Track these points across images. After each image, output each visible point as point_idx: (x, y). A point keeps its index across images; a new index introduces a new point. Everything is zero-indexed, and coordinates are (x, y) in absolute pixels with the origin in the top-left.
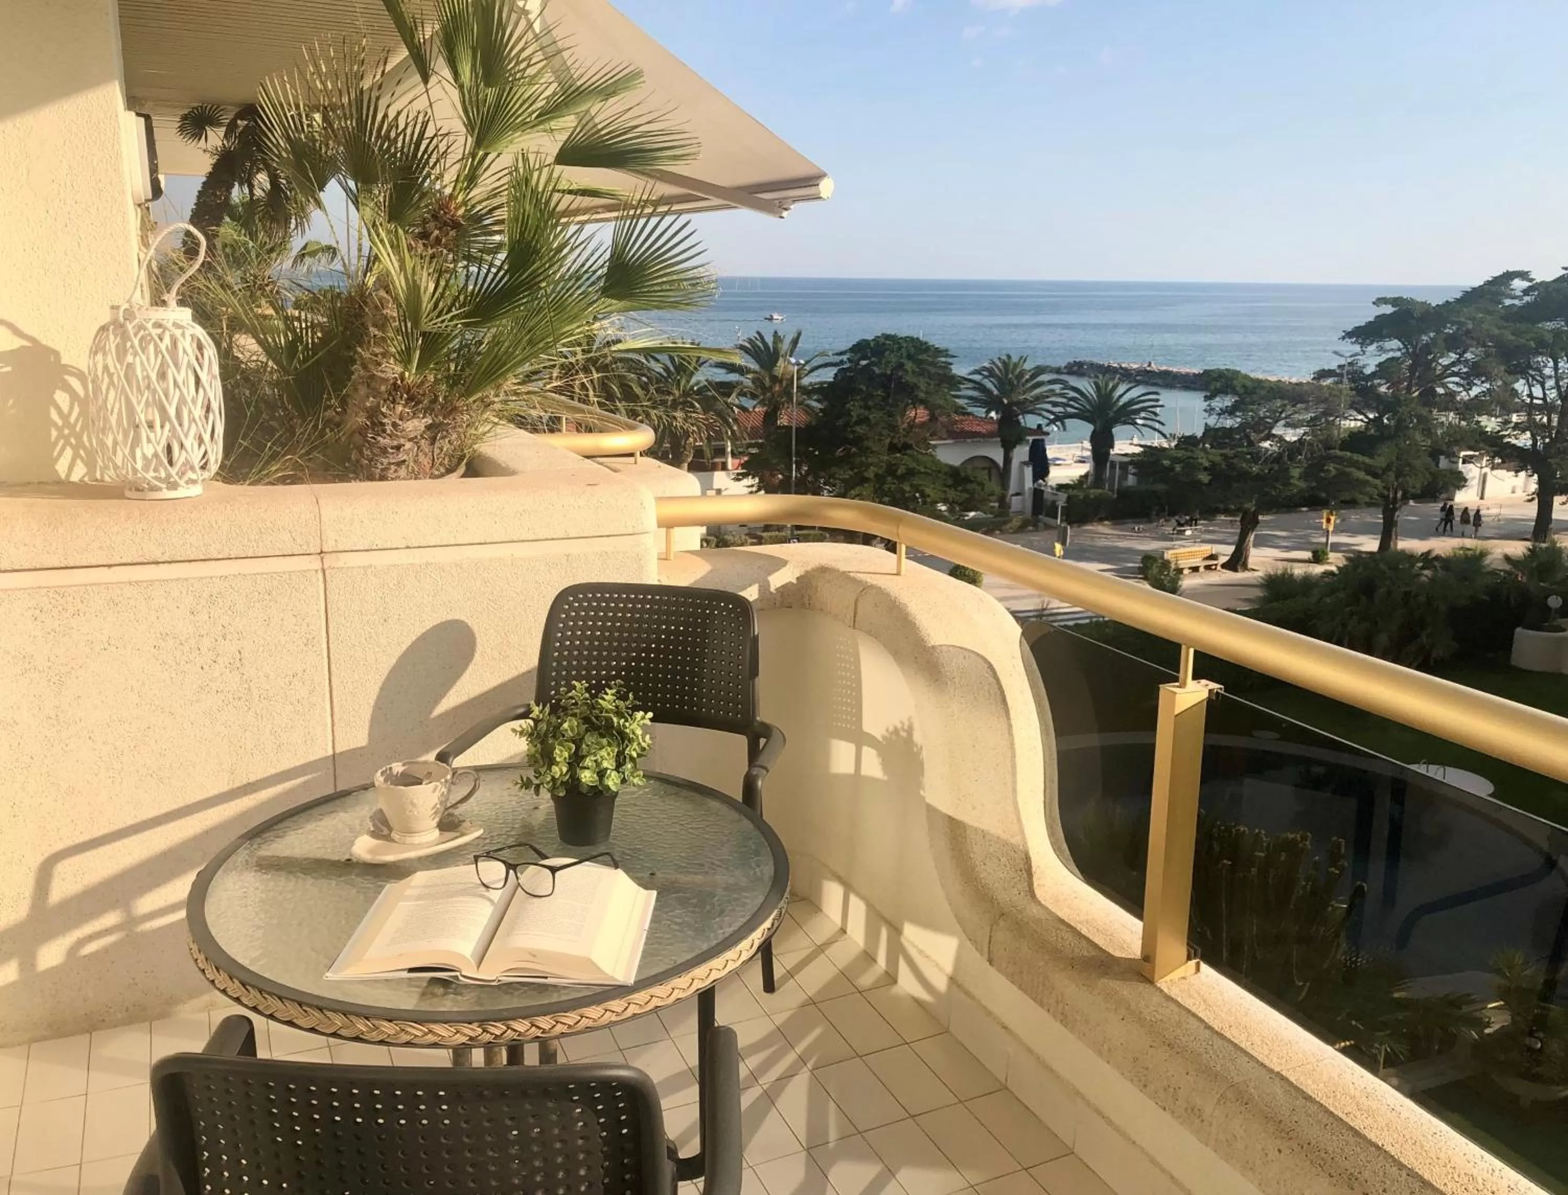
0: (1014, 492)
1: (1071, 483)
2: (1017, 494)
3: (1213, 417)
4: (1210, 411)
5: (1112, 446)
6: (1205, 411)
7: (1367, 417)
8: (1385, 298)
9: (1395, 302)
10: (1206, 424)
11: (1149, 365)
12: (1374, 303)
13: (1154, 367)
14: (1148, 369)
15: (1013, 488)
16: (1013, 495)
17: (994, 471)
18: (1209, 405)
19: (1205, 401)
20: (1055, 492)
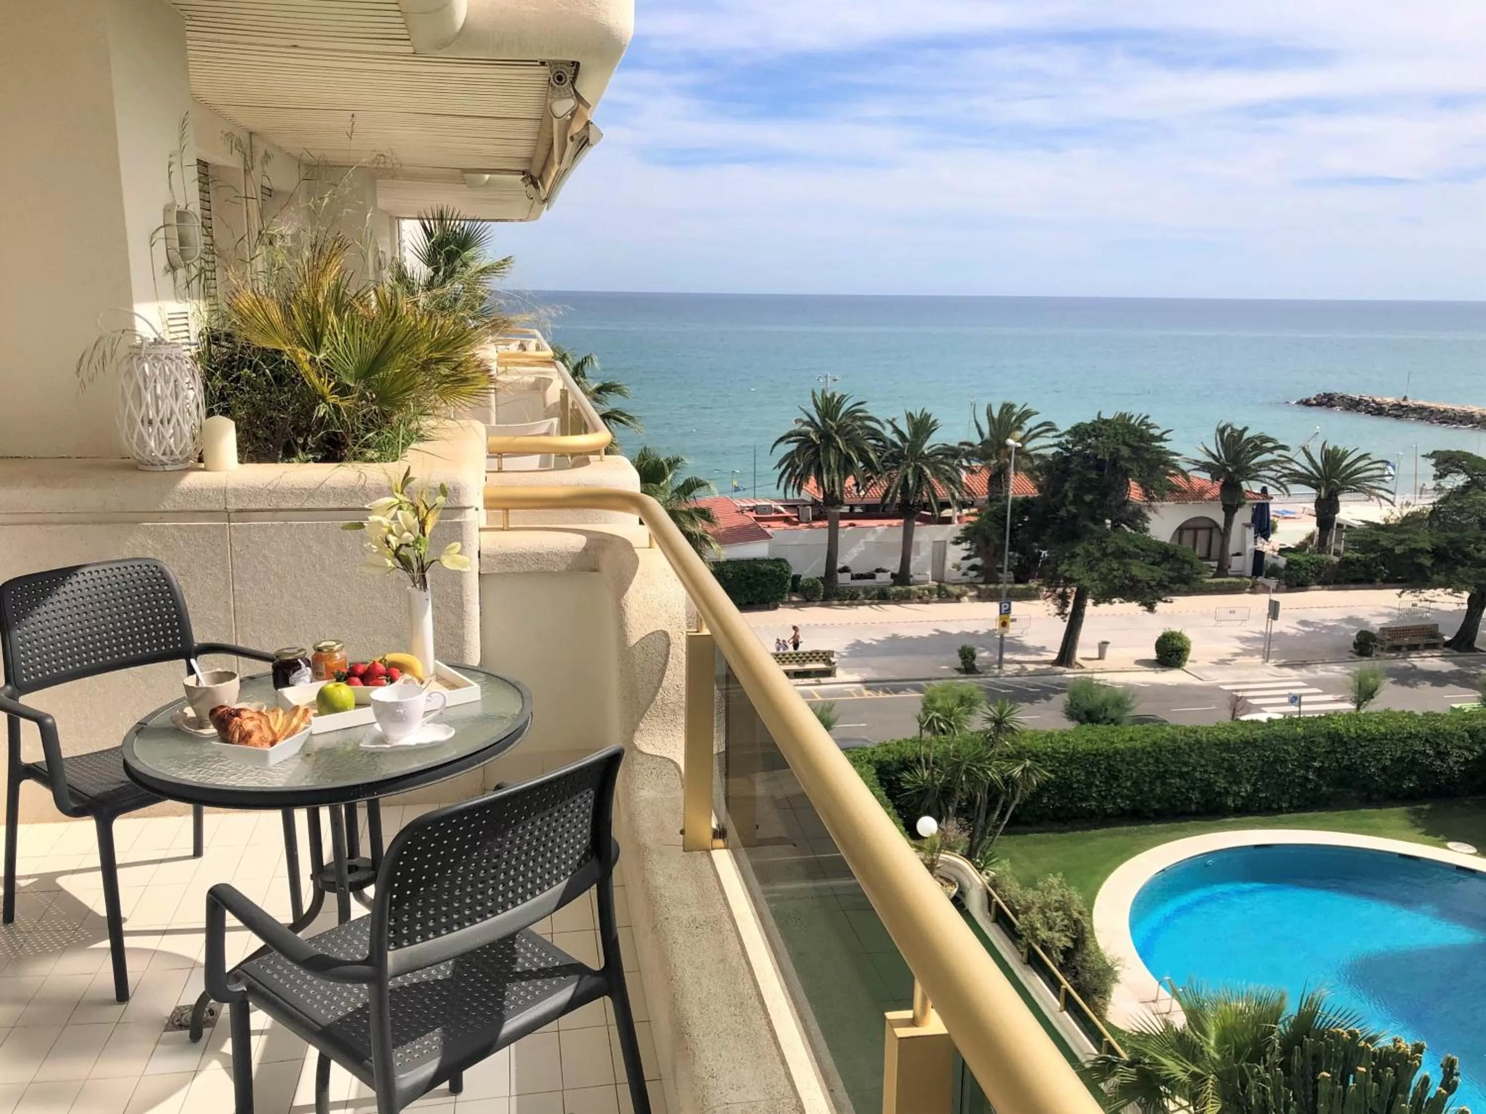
0: (1234, 552)
1: (1293, 547)
2: (1238, 554)
5: (1337, 511)
11: (1405, 399)
13: (1410, 402)
14: (1404, 403)
15: (1233, 548)
16: (1234, 555)
17: (1215, 531)
20: (1276, 554)
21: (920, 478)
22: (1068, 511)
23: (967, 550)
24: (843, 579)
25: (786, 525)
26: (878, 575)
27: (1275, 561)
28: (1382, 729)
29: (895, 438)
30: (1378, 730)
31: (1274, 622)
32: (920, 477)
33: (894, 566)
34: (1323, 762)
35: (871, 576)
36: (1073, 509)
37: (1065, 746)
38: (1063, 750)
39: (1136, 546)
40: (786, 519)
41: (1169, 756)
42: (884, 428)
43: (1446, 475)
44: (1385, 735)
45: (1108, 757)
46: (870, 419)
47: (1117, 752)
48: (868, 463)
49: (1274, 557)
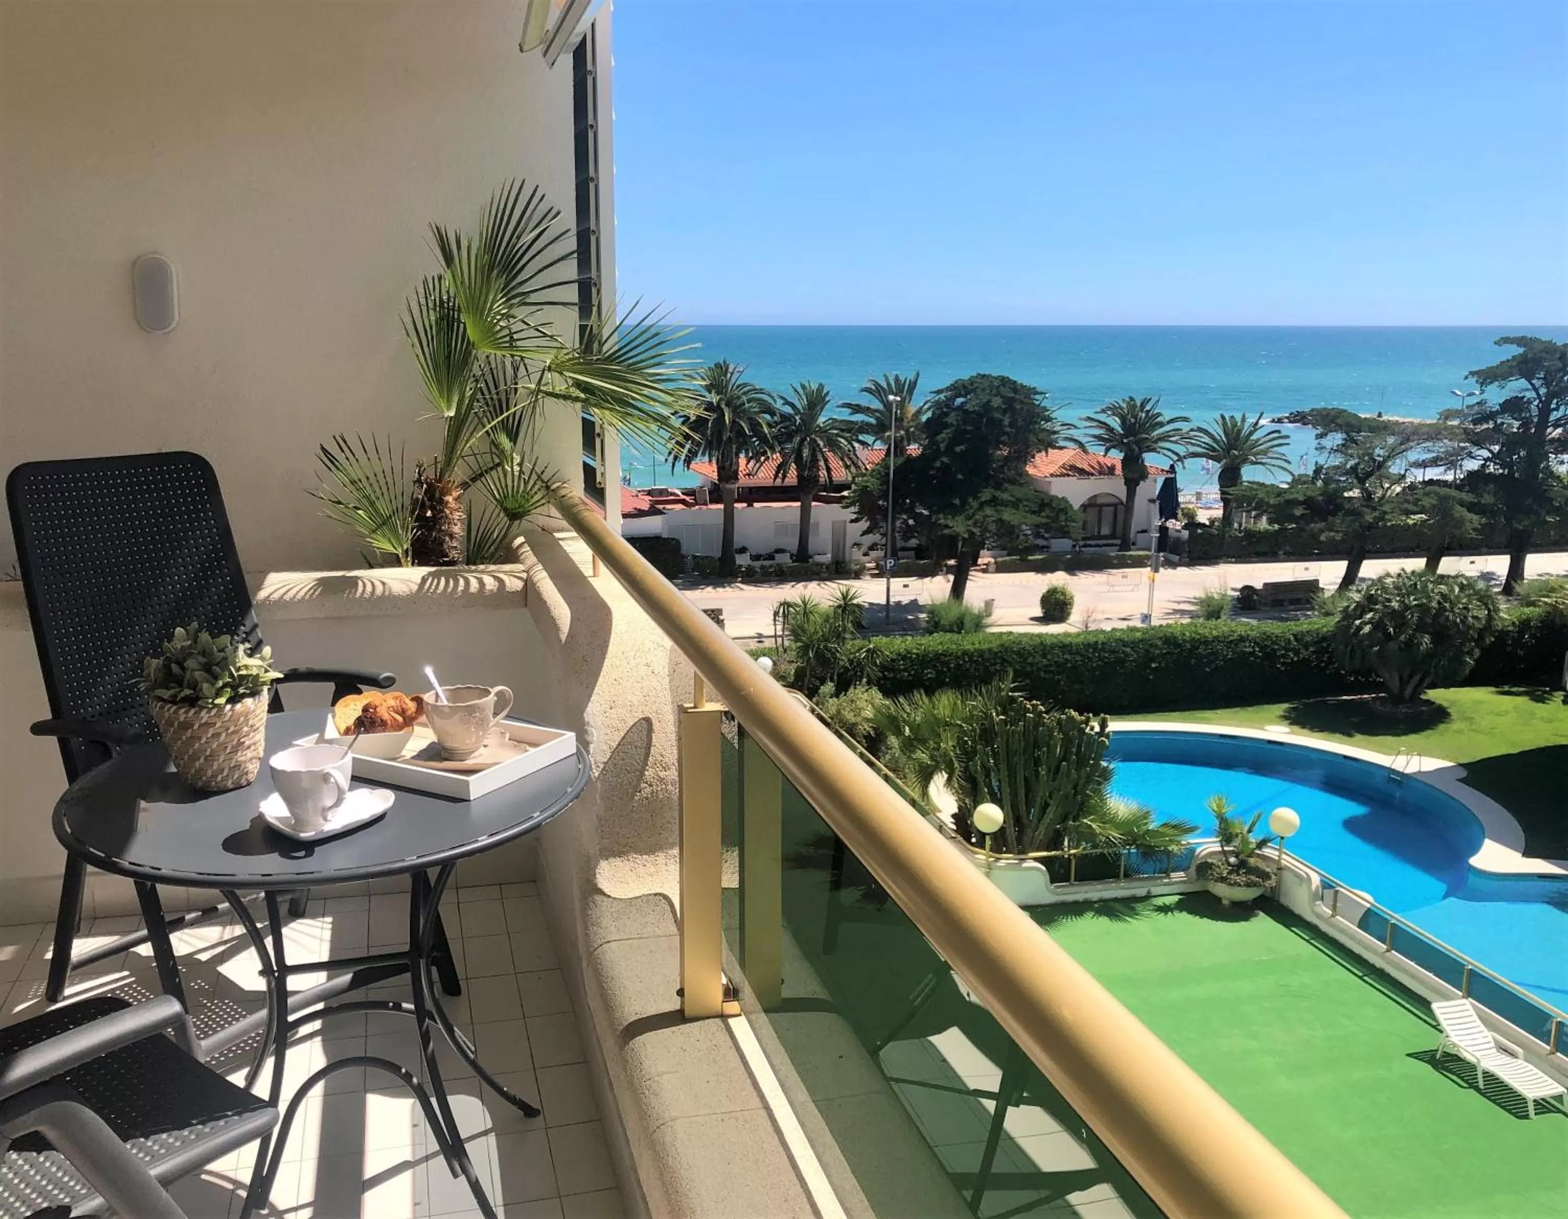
0: (1138, 530)
2: (1143, 531)
3: (1323, 455)
4: (1320, 448)
6: (1316, 449)
7: (1490, 451)
8: (1508, 338)
9: (1521, 341)
10: (1317, 462)
12: (1495, 343)
16: (1137, 532)
17: (1120, 508)
18: (1319, 444)
19: (1317, 439)
21: (814, 450)
22: (942, 462)
23: (855, 513)
24: (742, 560)
25: (683, 507)
26: (777, 555)
27: (1178, 534)
28: (1215, 633)
29: (788, 410)
30: (1211, 633)
31: (1156, 574)
32: (814, 448)
33: (792, 543)
34: (1160, 663)
35: (771, 557)
36: (945, 460)
37: (918, 649)
38: (915, 651)
39: (1012, 496)
40: (683, 502)
41: (1015, 657)
42: (775, 402)
43: (1326, 435)
44: (1216, 638)
45: (957, 657)
46: (761, 391)
47: (965, 653)
48: (763, 439)
49: (1177, 531)
